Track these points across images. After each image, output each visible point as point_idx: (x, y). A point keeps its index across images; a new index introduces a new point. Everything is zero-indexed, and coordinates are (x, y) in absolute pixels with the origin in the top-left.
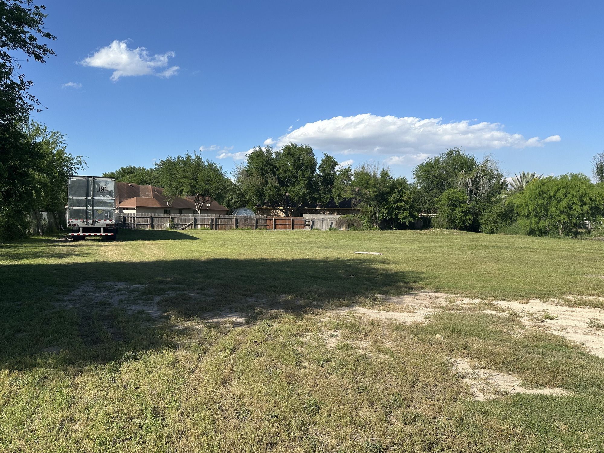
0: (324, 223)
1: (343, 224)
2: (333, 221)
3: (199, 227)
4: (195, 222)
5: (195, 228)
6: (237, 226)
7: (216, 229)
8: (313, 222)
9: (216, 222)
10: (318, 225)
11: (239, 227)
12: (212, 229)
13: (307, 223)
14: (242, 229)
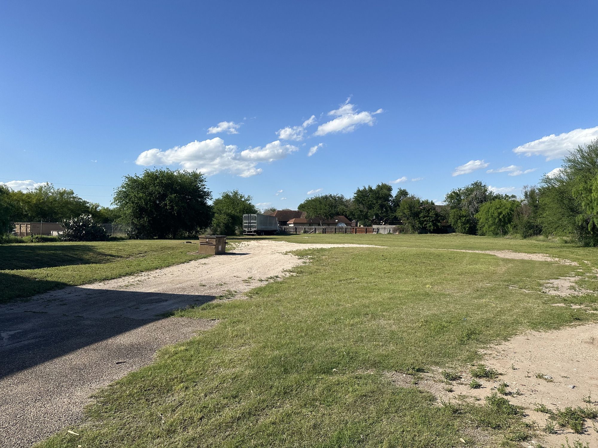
0: (385, 230)
1: (396, 231)
2: (391, 229)
3: (317, 232)
4: (315, 230)
5: (315, 233)
6: (335, 232)
7: (325, 233)
8: (378, 229)
9: (325, 230)
10: (381, 231)
11: (337, 232)
12: (323, 233)
13: (375, 230)
14: (338, 233)
